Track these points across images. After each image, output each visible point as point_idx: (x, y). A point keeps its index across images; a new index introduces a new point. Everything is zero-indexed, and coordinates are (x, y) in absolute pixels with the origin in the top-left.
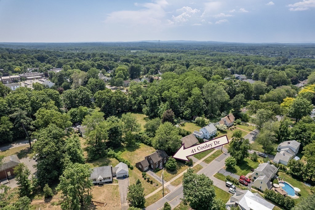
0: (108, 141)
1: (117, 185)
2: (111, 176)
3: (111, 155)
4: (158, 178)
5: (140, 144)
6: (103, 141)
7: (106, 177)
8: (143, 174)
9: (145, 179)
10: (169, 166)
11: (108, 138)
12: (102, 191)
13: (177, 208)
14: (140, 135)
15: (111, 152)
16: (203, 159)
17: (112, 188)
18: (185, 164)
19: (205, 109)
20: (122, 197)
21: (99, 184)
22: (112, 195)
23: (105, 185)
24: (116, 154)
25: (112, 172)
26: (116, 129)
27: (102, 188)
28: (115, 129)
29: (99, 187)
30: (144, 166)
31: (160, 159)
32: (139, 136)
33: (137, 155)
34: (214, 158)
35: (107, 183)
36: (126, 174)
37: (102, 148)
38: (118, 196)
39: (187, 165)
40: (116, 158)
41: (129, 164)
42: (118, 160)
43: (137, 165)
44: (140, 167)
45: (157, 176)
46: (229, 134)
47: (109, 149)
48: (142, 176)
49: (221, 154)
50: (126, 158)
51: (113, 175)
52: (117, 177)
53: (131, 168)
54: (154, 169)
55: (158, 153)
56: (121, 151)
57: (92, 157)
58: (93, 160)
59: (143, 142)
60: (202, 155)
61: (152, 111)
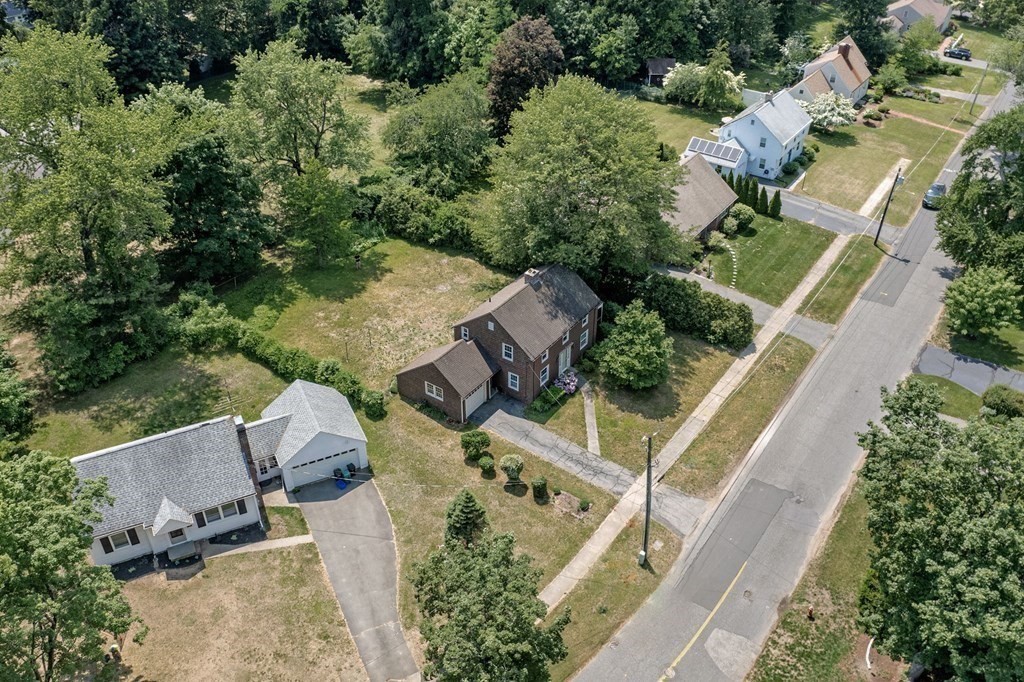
0: (167, 246)
1: (301, 547)
2: (246, 488)
3: (212, 333)
4: (570, 459)
5: (381, 248)
6: (135, 248)
7: (210, 505)
8: (466, 445)
9: (489, 473)
10: (631, 369)
11: (170, 221)
12: (202, 610)
13: (775, 652)
14: (369, 190)
15: (207, 315)
16: (795, 300)
17: (276, 575)
18: (709, 343)
19: (704, 18)
20: (366, 634)
21: (172, 557)
22: (289, 634)
23: (217, 559)
24: (243, 325)
25: (250, 462)
26: (215, 159)
27: (198, 585)
28: (204, 160)
29: (175, 583)
30: (460, 385)
31: (560, 326)
32: (364, 195)
33: (384, 314)
34: (852, 287)
35: (223, 540)
36: (350, 458)
37: (135, 295)
38: (334, 630)
39: (715, 345)
40: (250, 353)
41: (354, 383)
42: (265, 362)
43: (410, 386)
44: (434, 393)
45: (563, 444)
46: (869, 144)
47: (185, 297)
48: (460, 455)
49: (879, 258)
50: (318, 346)
51: (262, 478)
52: (290, 484)
53: (368, 407)
54: (530, 395)
55: (537, 288)
56: (271, 303)
57: (74, 365)
58: (89, 381)
59: (397, 234)
60: (779, 274)
61: (407, 41)
